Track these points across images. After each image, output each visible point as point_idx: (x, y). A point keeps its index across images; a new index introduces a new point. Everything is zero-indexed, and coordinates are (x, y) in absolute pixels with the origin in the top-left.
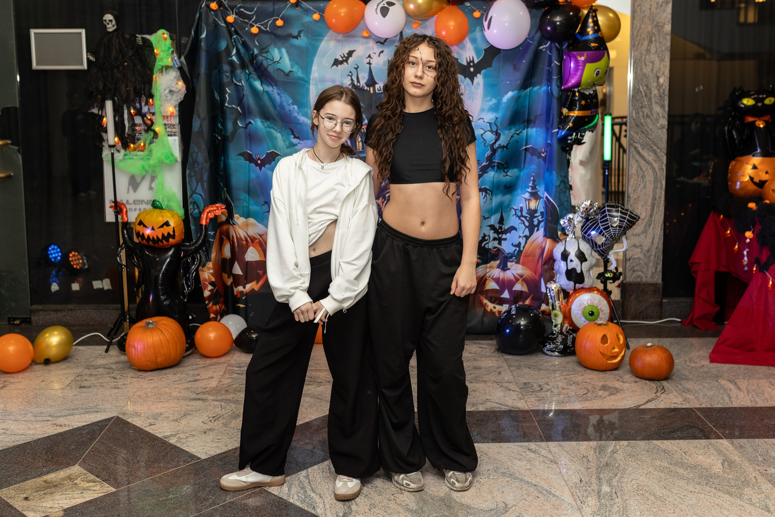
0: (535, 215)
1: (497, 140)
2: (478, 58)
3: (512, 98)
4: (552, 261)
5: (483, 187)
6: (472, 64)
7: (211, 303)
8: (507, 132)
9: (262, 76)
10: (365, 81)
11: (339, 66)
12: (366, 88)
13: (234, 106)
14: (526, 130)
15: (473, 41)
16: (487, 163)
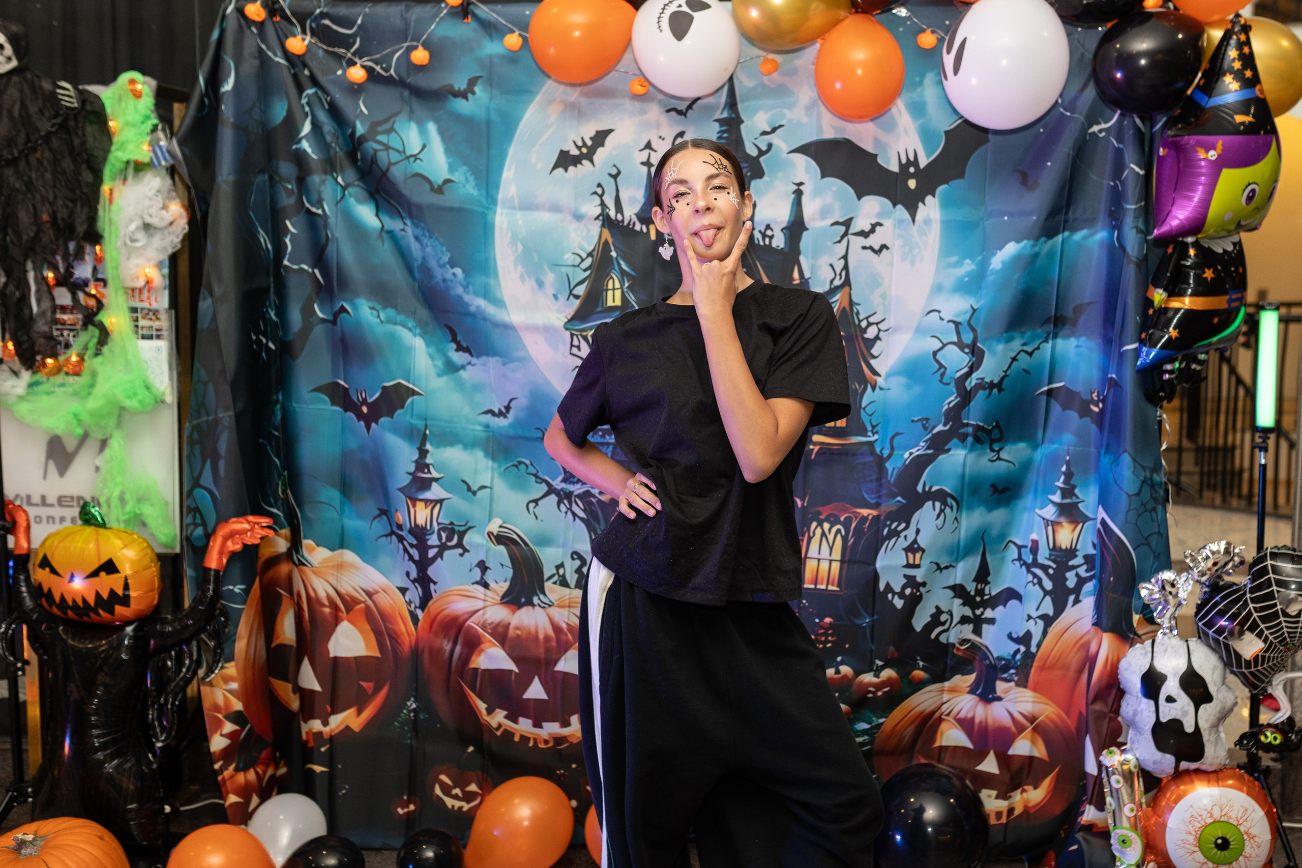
0: (1071, 563)
1: (972, 369)
2: (928, 156)
3: (1017, 258)
4: (1115, 691)
5: (934, 489)
6: (912, 170)
7: (232, 767)
8: (1000, 347)
9: (378, 191)
10: (637, 208)
11: (571, 168)
12: (638, 227)
13: (305, 267)
14: (1050, 342)
15: (917, 110)
16: (948, 427)
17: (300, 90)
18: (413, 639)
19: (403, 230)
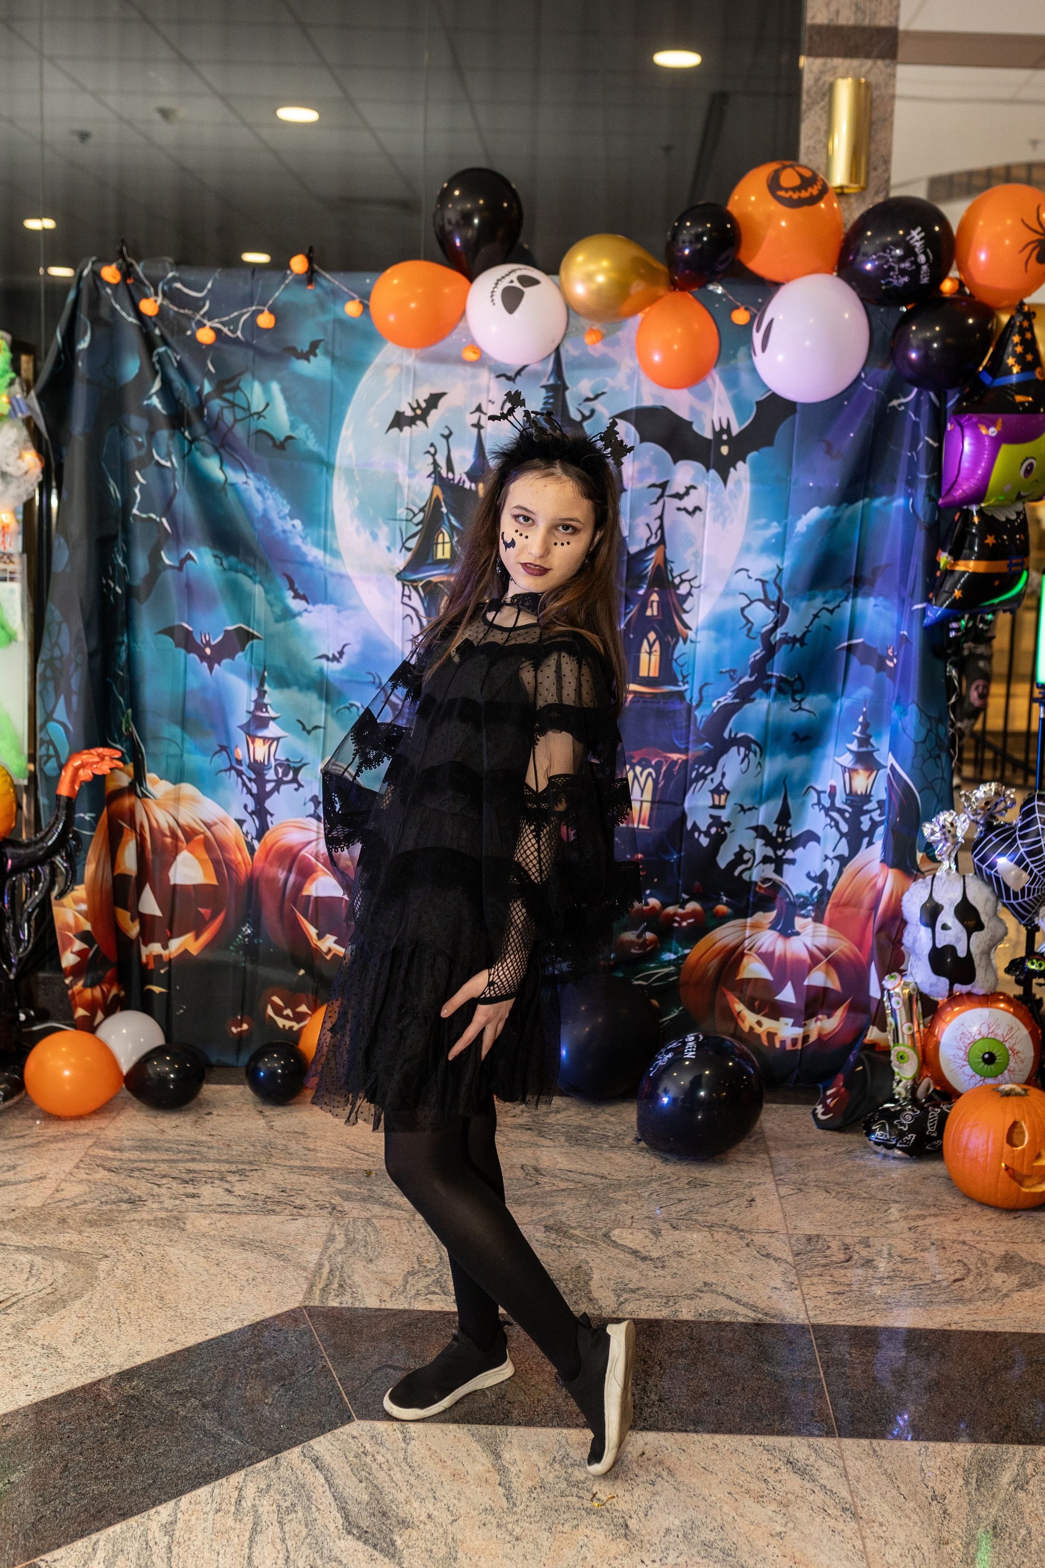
1: (778, 624)
2: (741, 422)
3: (819, 523)
4: (898, 923)
5: (739, 735)
6: (725, 437)
7: (80, 984)
8: (804, 605)
9: (222, 446)
10: (467, 467)
11: (406, 428)
12: (467, 485)
14: (850, 601)
15: (732, 381)
16: (753, 678)
17: (151, 348)
18: (249, 868)
19: (246, 483)
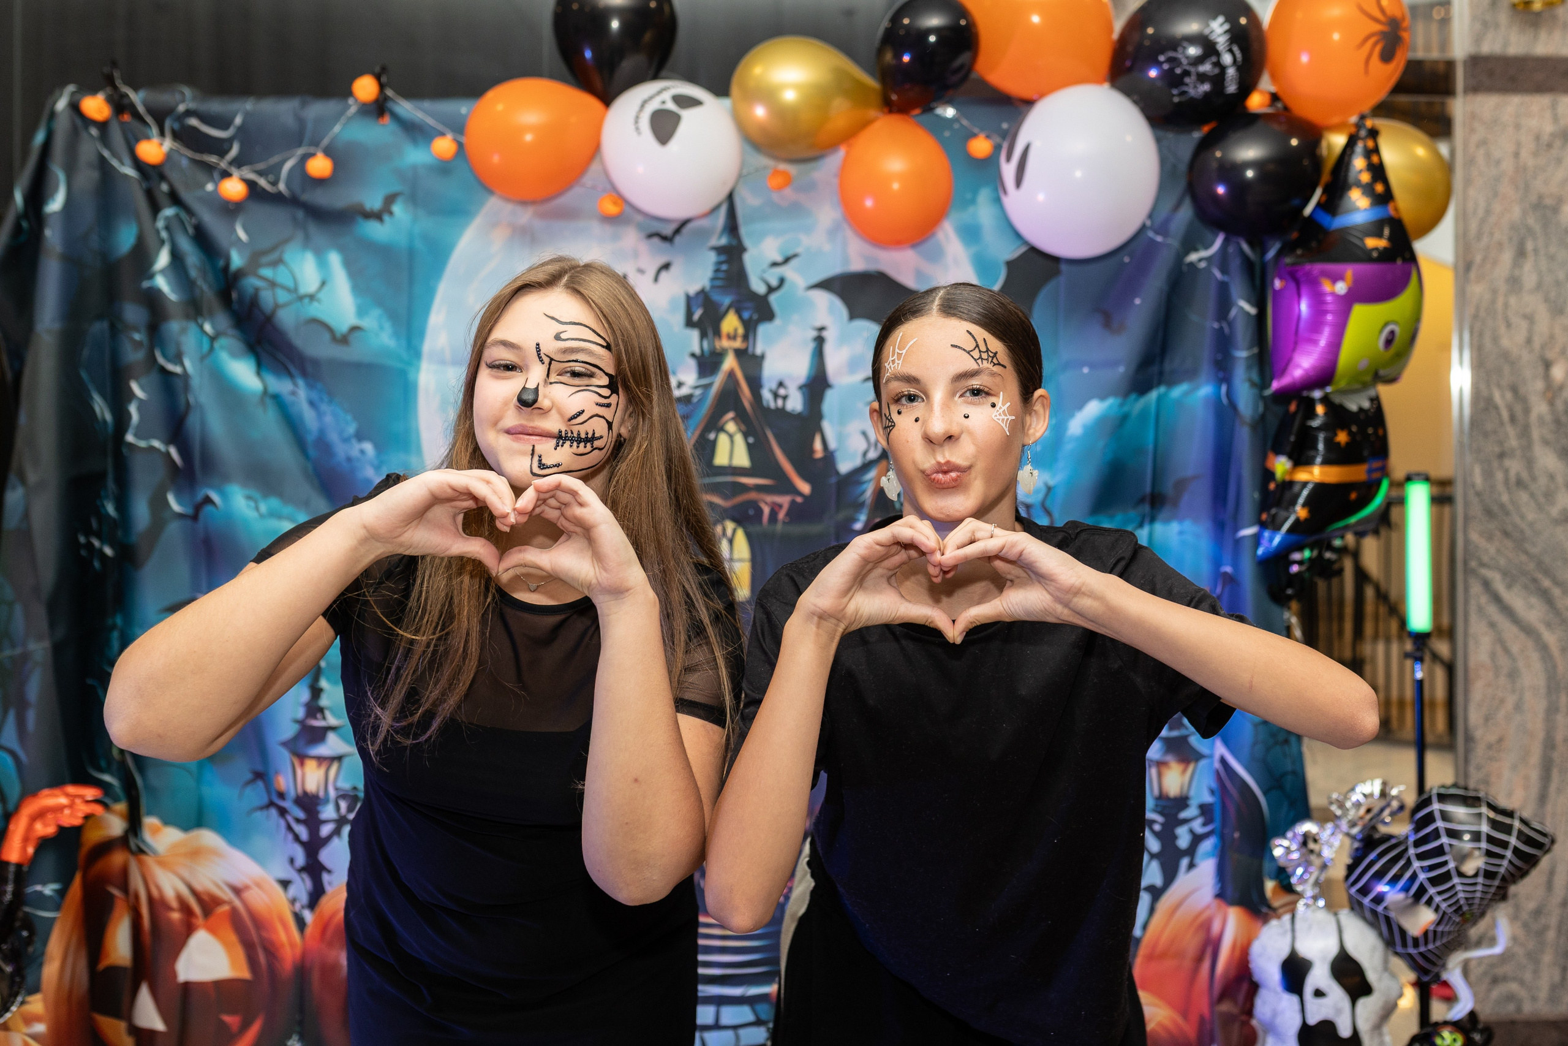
0: (1181, 816)
3: (1099, 422)
4: (1246, 988)
9: (258, 342)
13: (156, 443)
15: (970, 234)
17: (155, 209)
18: (298, 951)
19: (293, 393)
